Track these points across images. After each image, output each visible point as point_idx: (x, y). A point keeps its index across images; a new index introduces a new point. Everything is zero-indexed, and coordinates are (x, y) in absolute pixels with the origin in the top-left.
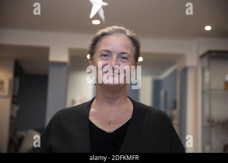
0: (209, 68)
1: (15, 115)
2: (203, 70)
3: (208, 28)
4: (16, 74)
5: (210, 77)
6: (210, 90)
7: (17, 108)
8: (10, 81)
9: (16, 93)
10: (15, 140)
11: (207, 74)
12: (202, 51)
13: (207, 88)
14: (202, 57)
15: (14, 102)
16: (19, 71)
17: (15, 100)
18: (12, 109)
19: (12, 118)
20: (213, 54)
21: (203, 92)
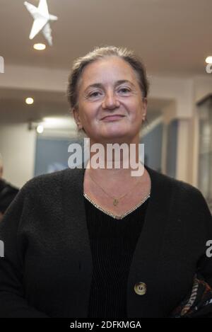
0: (210, 121)
6: (210, 154)
11: (207, 130)
13: (206, 151)
14: (200, 104)
21: (201, 157)
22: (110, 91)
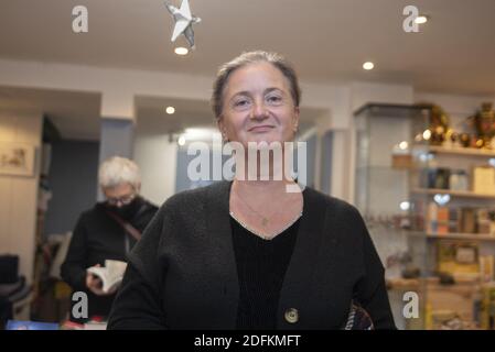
0: (368, 132)
1: (44, 207)
2: (359, 135)
3: (368, 66)
4: (45, 139)
5: (370, 148)
6: (369, 168)
7: (48, 196)
8: (36, 151)
9: (46, 172)
10: (46, 248)
11: (365, 143)
12: (358, 104)
13: (363, 165)
14: (357, 114)
15: (42, 186)
16: (50, 134)
17: (45, 182)
18: (40, 197)
19: (39, 212)
20: (375, 109)
21: (358, 171)
22: (258, 99)
